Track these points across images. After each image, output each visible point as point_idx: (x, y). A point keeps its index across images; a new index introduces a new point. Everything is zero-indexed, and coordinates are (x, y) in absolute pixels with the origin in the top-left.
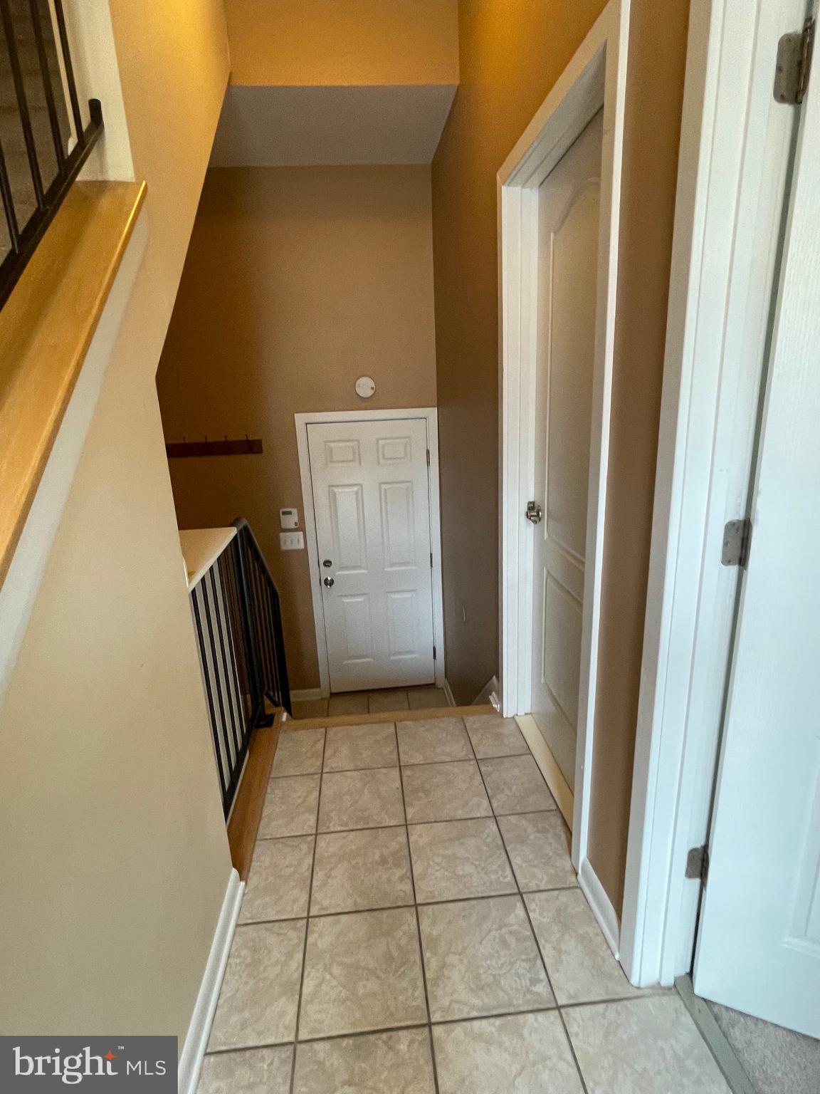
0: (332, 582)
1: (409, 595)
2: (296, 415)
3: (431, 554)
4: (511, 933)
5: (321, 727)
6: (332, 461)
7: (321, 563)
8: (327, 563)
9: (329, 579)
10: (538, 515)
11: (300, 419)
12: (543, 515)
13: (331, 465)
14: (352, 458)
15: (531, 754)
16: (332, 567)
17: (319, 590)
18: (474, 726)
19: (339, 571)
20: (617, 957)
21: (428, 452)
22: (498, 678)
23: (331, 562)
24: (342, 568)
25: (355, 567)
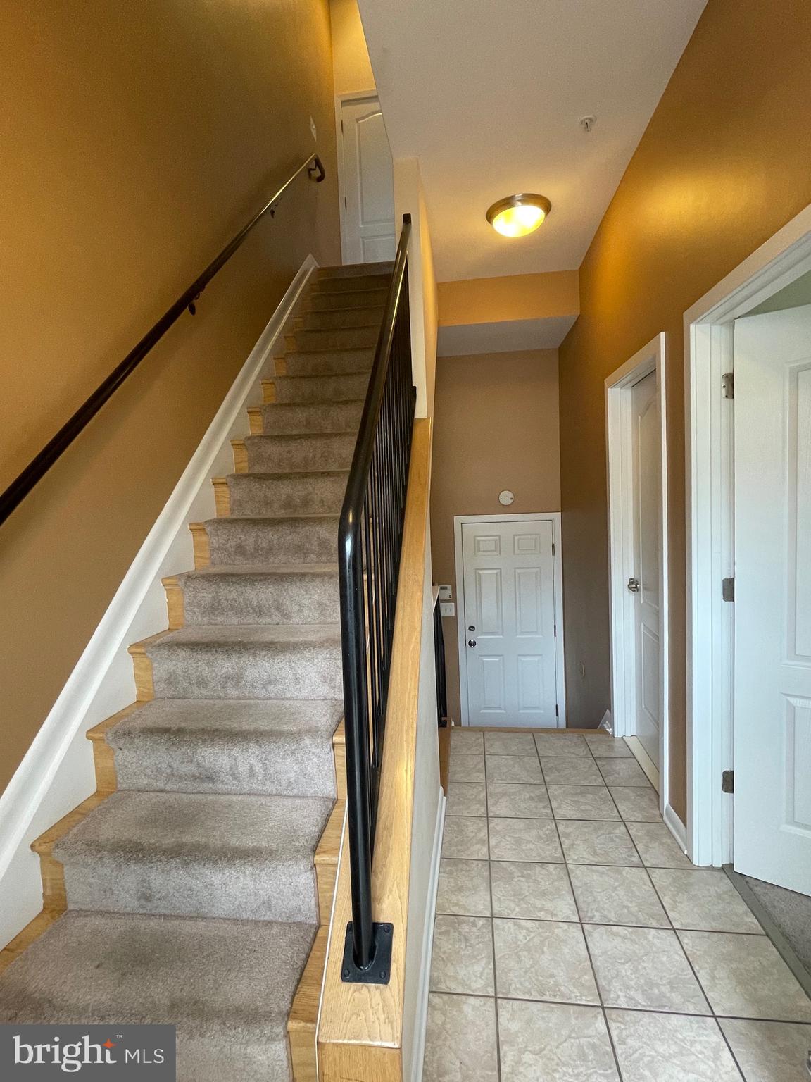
0: (474, 644)
1: (536, 659)
2: (455, 517)
3: (555, 626)
4: (616, 837)
5: (480, 731)
6: (479, 550)
7: (467, 628)
8: (472, 628)
9: (472, 641)
10: (636, 587)
11: (458, 520)
12: (640, 587)
13: (480, 553)
14: (494, 549)
15: (635, 758)
16: (474, 632)
17: (464, 650)
18: (592, 740)
19: (480, 635)
20: (686, 852)
21: (553, 545)
22: (610, 711)
23: (474, 628)
24: (483, 633)
25: (492, 633)
